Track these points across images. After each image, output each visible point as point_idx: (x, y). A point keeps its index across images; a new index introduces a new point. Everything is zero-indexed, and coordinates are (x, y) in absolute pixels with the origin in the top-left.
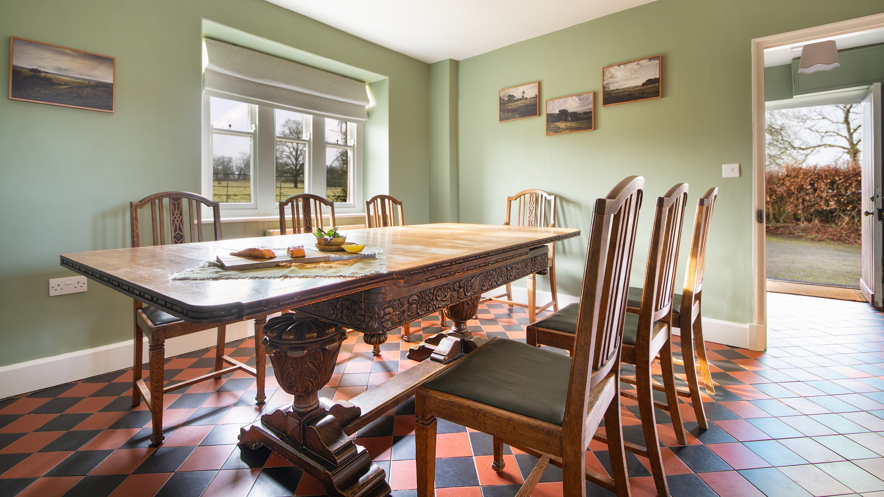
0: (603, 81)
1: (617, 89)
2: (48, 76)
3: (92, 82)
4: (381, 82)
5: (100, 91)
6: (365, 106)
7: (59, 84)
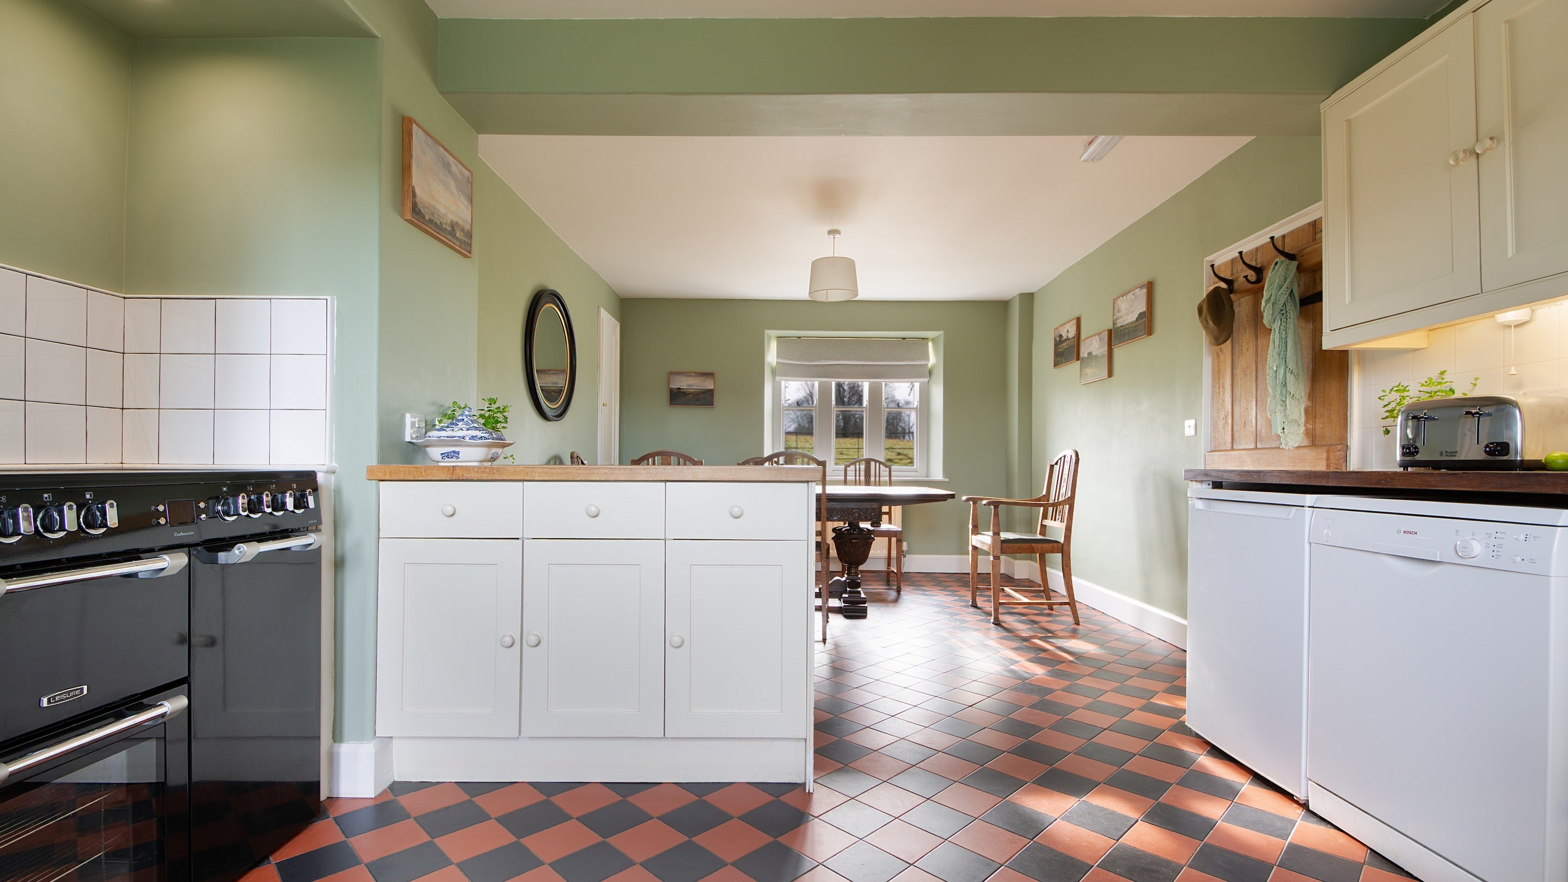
0: (1114, 315)
1: (1122, 326)
2: (684, 390)
3: (704, 390)
4: (938, 337)
5: (708, 395)
6: (927, 364)
7: (689, 394)
